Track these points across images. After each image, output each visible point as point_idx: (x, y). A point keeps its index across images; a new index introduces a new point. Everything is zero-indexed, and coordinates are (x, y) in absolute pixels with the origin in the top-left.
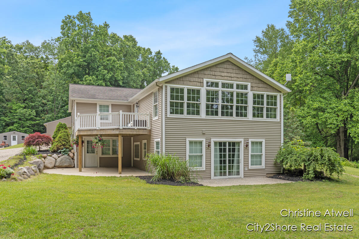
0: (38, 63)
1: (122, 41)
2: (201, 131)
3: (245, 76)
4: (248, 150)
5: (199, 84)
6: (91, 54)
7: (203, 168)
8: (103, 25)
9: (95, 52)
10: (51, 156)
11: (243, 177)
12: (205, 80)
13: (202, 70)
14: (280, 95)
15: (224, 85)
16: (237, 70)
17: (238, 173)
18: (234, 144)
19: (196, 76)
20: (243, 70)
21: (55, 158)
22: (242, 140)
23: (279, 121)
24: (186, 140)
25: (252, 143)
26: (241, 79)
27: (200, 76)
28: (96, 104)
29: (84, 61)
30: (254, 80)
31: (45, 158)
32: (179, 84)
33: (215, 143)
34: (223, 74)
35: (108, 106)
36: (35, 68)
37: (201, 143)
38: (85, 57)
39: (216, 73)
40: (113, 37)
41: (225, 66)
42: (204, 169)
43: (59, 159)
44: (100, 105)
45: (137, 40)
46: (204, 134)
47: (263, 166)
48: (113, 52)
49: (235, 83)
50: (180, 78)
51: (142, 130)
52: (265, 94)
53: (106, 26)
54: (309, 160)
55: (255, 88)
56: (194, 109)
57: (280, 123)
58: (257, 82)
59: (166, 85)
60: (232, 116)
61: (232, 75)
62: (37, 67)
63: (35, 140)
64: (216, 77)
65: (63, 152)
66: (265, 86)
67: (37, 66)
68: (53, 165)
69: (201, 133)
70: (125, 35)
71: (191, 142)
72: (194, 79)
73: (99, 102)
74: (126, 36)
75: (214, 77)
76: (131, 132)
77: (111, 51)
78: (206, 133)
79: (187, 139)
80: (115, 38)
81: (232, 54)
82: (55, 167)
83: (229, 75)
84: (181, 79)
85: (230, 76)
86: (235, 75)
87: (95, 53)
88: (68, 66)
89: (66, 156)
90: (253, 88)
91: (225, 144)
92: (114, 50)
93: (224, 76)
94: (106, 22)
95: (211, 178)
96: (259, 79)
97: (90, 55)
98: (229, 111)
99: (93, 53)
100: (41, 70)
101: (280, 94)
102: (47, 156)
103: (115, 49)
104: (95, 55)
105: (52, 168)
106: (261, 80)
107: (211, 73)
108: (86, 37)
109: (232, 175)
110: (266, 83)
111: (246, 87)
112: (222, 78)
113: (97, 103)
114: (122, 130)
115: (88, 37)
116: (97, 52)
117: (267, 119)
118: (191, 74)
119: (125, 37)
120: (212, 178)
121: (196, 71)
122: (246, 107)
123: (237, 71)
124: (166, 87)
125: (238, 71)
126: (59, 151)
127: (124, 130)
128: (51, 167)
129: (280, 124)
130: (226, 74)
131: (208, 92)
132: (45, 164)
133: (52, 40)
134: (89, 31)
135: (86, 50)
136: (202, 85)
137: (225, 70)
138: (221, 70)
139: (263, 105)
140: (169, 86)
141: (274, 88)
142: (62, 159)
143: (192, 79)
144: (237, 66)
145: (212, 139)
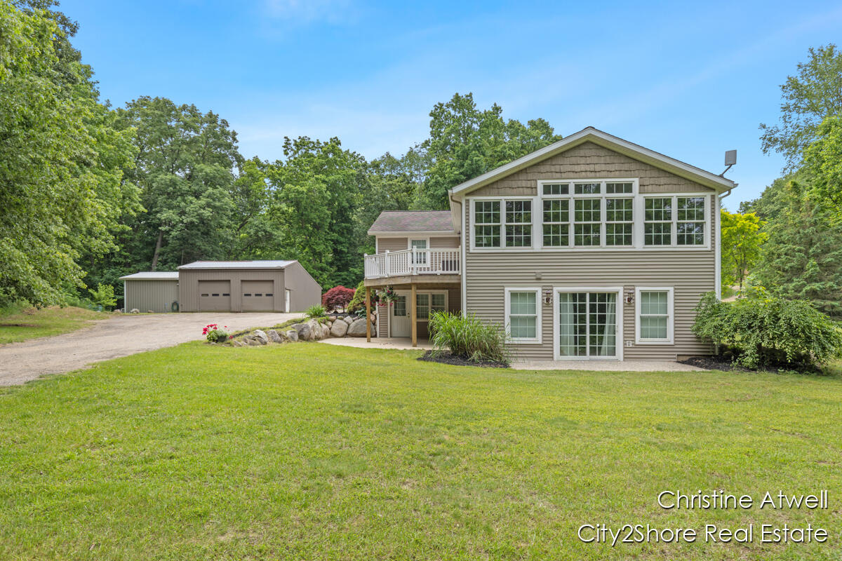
0: (397, 184)
1: (523, 131)
2: (534, 274)
3: (626, 167)
4: (633, 308)
5: (529, 191)
6: (472, 160)
7: (539, 339)
8: (491, 110)
9: (477, 156)
10: (342, 319)
11: (622, 359)
12: (540, 184)
13: (535, 165)
14: (712, 196)
15: (579, 189)
16: (608, 157)
17: (613, 352)
18: (603, 296)
19: (523, 177)
20: (620, 155)
21: (347, 323)
22: (619, 289)
23: (709, 249)
24: (503, 290)
25: (644, 294)
26: (618, 172)
27: (530, 176)
28: (407, 239)
29: (461, 173)
30: (647, 172)
31: (333, 322)
32: (490, 195)
33: (563, 296)
34: (577, 168)
35: (424, 242)
36: (394, 193)
37: (533, 295)
38: (463, 166)
39: (563, 168)
40: (510, 127)
41: (582, 152)
42: (540, 342)
43: (354, 323)
44: (413, 241)
45: (551, 125)
46: (540, 279)
47: (670, 339)
48: (508, 152)
49: (603, 183)
50: (493, 183)
51: (449, 277)
52: (675, 197)
53: (497, 109)
54: (750, 327)
55: (650, 187)
56: (520, 236)
57: (713, 252)
58: (655, 174)
59: (468, 198)
60: (599, 244)
61: (597, 168)
62: (396, 191)
63: (334, 297)
64: (563, 175)
65: (361, 313)
66: (675, 180)
67: (397, 188)
68: (343, 332)
69: (534, 278)
70: (530, 120)
71: (514, 295)
72: (519, 183)
73: (411, 236)
74: (532, 121)
75: (558, 175)
76: (430, 279)
77: (505, 151)
78: (543, 278)
79: (507, 290)
80: (514, 127)
81: (593, 128)
82: (346, 335)
83: (592, 167)
84: (495, 186)
85: (592, 169)
86: (604, 167)
87: (478, 158)
88: (437, 183)
89: (364, 319)
90: (646, 187)
91: (582, 296)
92: (510, 149)
93: (579, 170)
94: (495, 105)
95: (552, 357)
96: (659, 169)
97: (470, 162)
98: (592, 235)
99: (475, 158)
100: (402, 195)
101: (713, 193)
102: (337, 318)
103: (512, 147)
104: (479, 160)
105: (342, 337)
106: (663, 170)
107: (553, 169)
108: (466, 134)
109: (599, 354)
110: (675, 175)
111: (629, 188)
112: (576, 175)
113: (409, 237)
114: (415, 278)
115: (469, 134)
116: (482, 156)
117: (679, 246)
118: (513, 175)
119: (532, 123)
120: (555, 358)
121: (521, 168)
122: (631, 225)
123: (608, 160)
124: (467, 201)
125: (610, 159)
126: (356, 312)
127: (419, 278)
128: (340, 335)
129: (713, 256)
130: (583, 168)
131: (547, 205)
132: (332, 330)
133: (416, 147)
134: (470, 122)
135: (465, 155)
136: (534, 193)
137: (583, 160)
138: (574, 160)
139: (670, 218)
140: (473, 200)
141: (695, 183)
142: (357, 324)
143: (514, 184)
144: (609, 150)
145: (554, 288)
